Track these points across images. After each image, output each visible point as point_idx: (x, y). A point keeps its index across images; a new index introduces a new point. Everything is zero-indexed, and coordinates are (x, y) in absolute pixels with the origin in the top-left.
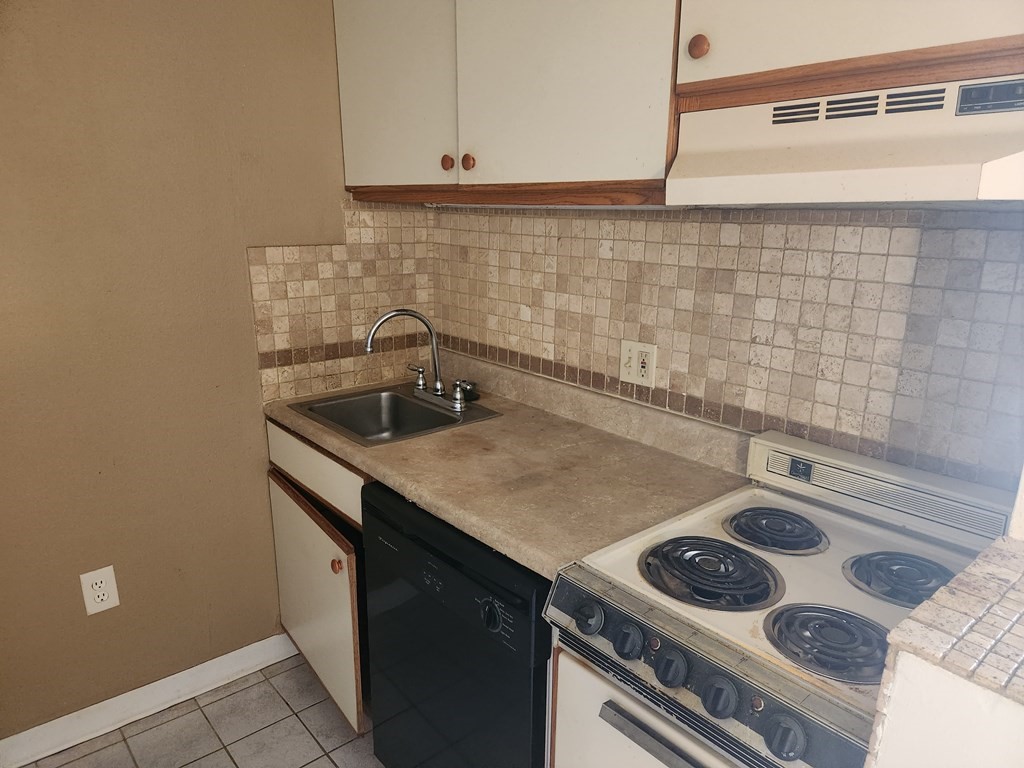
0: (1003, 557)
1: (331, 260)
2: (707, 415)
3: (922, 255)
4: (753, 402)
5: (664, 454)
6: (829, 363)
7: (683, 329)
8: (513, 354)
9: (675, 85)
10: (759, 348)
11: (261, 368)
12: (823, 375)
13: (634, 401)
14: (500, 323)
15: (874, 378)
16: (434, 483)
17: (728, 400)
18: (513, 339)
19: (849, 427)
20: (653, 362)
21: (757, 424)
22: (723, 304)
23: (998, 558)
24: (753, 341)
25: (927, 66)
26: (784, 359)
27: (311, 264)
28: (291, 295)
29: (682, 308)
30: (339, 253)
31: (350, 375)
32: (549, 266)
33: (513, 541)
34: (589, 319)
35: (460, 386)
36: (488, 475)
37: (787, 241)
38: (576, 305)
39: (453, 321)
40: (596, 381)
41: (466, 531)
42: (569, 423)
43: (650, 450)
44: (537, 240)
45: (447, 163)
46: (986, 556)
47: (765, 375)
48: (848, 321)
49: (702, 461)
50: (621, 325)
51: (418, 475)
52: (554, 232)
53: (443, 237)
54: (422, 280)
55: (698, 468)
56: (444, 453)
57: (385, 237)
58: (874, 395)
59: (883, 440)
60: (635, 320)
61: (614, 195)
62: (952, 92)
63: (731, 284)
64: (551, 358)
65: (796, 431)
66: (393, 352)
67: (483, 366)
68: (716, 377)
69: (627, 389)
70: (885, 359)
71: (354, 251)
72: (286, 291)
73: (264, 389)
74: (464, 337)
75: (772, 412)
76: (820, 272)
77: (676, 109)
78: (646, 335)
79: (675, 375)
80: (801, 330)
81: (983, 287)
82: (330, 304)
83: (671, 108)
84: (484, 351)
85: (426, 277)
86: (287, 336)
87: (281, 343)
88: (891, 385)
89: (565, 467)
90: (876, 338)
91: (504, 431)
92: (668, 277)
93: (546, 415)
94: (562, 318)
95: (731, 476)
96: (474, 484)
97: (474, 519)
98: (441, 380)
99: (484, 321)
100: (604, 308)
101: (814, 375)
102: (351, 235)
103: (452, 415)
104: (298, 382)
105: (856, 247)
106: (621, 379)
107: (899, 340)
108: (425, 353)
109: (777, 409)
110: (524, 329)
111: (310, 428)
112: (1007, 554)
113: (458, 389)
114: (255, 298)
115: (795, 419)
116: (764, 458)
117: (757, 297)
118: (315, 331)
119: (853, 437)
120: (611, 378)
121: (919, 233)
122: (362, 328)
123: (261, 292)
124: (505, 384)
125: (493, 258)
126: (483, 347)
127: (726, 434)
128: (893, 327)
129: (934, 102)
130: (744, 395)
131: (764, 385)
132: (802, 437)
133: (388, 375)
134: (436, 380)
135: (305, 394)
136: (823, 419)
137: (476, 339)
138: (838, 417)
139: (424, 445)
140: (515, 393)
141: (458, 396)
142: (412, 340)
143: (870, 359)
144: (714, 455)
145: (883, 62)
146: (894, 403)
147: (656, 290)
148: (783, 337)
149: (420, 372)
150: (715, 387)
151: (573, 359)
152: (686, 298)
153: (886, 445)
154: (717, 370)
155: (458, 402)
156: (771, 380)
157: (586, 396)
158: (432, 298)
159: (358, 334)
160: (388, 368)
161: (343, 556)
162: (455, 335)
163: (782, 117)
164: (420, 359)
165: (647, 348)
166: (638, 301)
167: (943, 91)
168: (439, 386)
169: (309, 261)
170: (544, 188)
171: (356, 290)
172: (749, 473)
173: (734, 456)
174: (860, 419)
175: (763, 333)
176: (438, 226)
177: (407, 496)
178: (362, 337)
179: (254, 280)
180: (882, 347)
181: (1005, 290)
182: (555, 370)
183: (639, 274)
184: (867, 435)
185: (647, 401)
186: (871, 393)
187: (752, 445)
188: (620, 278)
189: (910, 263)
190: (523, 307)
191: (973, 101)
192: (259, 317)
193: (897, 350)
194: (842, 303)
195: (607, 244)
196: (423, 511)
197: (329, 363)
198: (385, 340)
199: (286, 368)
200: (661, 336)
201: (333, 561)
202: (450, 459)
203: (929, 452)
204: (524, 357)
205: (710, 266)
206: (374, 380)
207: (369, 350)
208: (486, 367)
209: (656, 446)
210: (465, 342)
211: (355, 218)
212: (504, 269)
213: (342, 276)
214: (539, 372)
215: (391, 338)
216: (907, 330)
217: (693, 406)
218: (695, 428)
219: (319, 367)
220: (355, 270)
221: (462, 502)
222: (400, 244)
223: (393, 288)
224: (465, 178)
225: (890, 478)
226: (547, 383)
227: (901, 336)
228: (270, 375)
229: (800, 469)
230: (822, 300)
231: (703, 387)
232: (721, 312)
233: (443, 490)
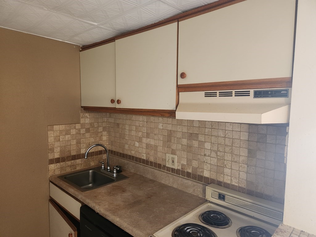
0: (282, 232)
1: (75, 128)
2: (193, 178)
3: (250, 132)
4: (206, 174)
5: (180, 191)
6: (227, 163)
7: (184, 151)
8: (133, 157)
9: (177, 85)
10: (207, 157)
11: (49, 164)
12: (226, 166)
13: (171, 173)
14: (129, 147)
15: (241, 168)
16: (105, 205)
17: (199, 173)
18: (133, 152)
19: (235, 183)
20: (176, 161)
21: (208, 182)
22: (195, 144)
23: (280, 232)
24: (205, 155)
25: (244, 85)
26: (214, 161)
27: (68, 130)
28: (61, 140)
29: (183, 144)
30: (78, 126)
31: (79, 165)
32: (144, 130)
33: (131, 228)
34: (156, 147)
35: (115, 168)
36: (123, 201)
37: (212, 126)
38: (152, 142)
39: (114, 146)
40: (159, 166)
41: (115, 224)
42: (151, 180)
43: (176, 189)
44: (140, 122)
45: (113, 101)
46: (277, 232)
47: (209, 166)
48: (231, 150)
49: (192, 193)
50: (166, 149)
51: (100, 202)
52: (145, 120)
53: (112, 120)
54: (105, 133)
55: (191, 196)
56: (110, 193)
57: (93, 121)
58: (241, 173)
59: (245, 187)
60: (170, 147)
61: (162, 113)
62: (252, 92)
63: (197, 138)
64: (145, 158)
65: (220, 184)
66: (94, 156)
67: (123, 160)
68: (195, 166)
69: (168, 169)
70: (243, 162)
71: (83, 126)
72: (59, 139)
73: (50, 171)
74: (118, 151)
75: (212, 178)
76: (222, 135)
77: (178, 91)
78: (173, 152)
79: (183, 165)
80: (218, 152)
81: (267, 142)
82: (74, 142)
83: (176, 91)
84: (124, 156)
85: (106, 132)
86: (59, 153)
87: (57, 156)
88: (245, 170)
89: (149, 197)
90: (240, 156)
91: (129, 184)
92: (179, 135)
93: (143, 177)
94: (148, 146)
95: (201, 199)
96: (119, 205)
97: (118, 219)
98: (109, 166)
99: (124, 146)
100: (161, 143)
101: (223, 166)
102: (82, 121)
103: (113, 178)
104: (62, 168)
105: (231, 129)
106: (166, 166)
107: (246, 157)
108: (105, 156)
109: (213, 177)
110: (136, 149)
111: (64, 185)
112: (283, 231)
113: (115, 169)
114: (49, 142)
115: (219, 180)
116: (210, 193)
117: (205, 142)
118: (69, 151)
119: (236, 186)
120: (163, 165)
121: (248, 126)
122: (84, 149)
123: (51, 139)
124: (131, 167)
125: (127, 127)
126: (123, 154)
127: (199, 185)
128: (244, 153)
129: (247, 94)
130: (203, 172)
131: (209, 169)
132: (221, 186)
133: (92, 164)
134: (108, 166)
135: (64, 172)
136: (227, 180)
137: (121, 152)
138: (231, 180)
139: (103, 190)
140: (133, 170)
141: (115, 172)
142: (100, 152)
143: (239, 162)
144: (196, 191)
145: (233, 83)
146: (247, 175)
147: (176, 138)
148: (213, 154)
149: (103, 164)
150: (195, 169)
151: (152, 159)
152: (185, 141)
153: (246, 189)
154: (195, 164)
155: (115, 174)
156: (211, 167)
157: (156, 171)
158: (108, 139)
159: (83, 151)
160: (92, 162)
161: (73, 232)
162: (115, 150)
163: (207, 95)
164: (103, 158)
165: (174, 156)
166: (171, 141)
167: (249, 91)
168: (109, 168)
169: (68, 129)
170: (141, 110)
171: (83, 137)
172: (206, 198)
173: (202, 192)
174: (238, 180)
175: (208, 153)
176: (110, 117)
177: (96, 211)
178: (84, 152)
179: (49, 136)
180: (242, 159)
181: (274, 143)
182: (146, 162)
183: (170, 134)
184: (240, 185)
185: (175, 173)
186: (240, 172)
187: (207, 189)
188: (165, 135)
189: (247, 134)
190: (136, 142)
191: (257, 95)
192: (50, 147)
193: (246, 159)
194: (229, 145)
195: (161, 125)
196: (101, 216)
197: (72, 161)
198: (92, 153)
199: (58, 164)
200: (178, 153)
201: (69, 234)
202: (111, 196)
203: (258, 191)
204: (136, 158)
205: (191, 132)
206: (88, 166)
207: (86, 157)
208: (125, 161)
209: (178, 188)
210: (118, 153)
211: (84, 115)
212: (130, 130)
213: (79, 133)
214: (141, 163)
215: (94, 152)
216: (248, 153)
217: (188, 175)
218: (189, 182)
219: (69, 163)
220: (83, 131)
221: (114, 212)
222: (98, 123)
223: (95, 136)
224: (118, 106)
225: (248, 200)
226: (144, 167)
227: (247, 155)
228: (52, 167)
229: (222, 197)
230: (223, 144)
231: (191, 169)
232: (195, 146)
233: (107, 208)
